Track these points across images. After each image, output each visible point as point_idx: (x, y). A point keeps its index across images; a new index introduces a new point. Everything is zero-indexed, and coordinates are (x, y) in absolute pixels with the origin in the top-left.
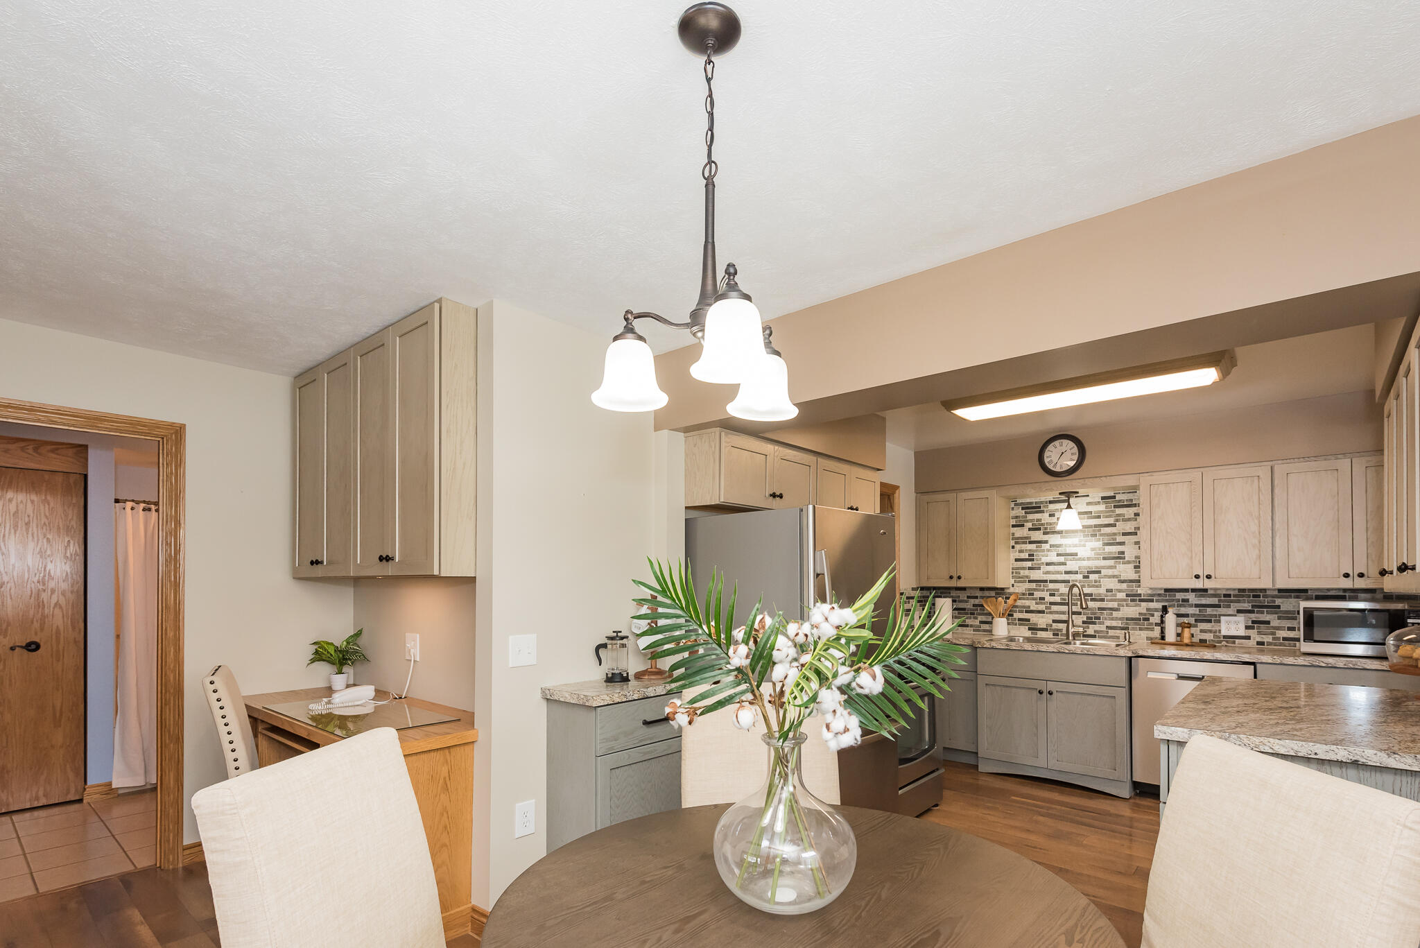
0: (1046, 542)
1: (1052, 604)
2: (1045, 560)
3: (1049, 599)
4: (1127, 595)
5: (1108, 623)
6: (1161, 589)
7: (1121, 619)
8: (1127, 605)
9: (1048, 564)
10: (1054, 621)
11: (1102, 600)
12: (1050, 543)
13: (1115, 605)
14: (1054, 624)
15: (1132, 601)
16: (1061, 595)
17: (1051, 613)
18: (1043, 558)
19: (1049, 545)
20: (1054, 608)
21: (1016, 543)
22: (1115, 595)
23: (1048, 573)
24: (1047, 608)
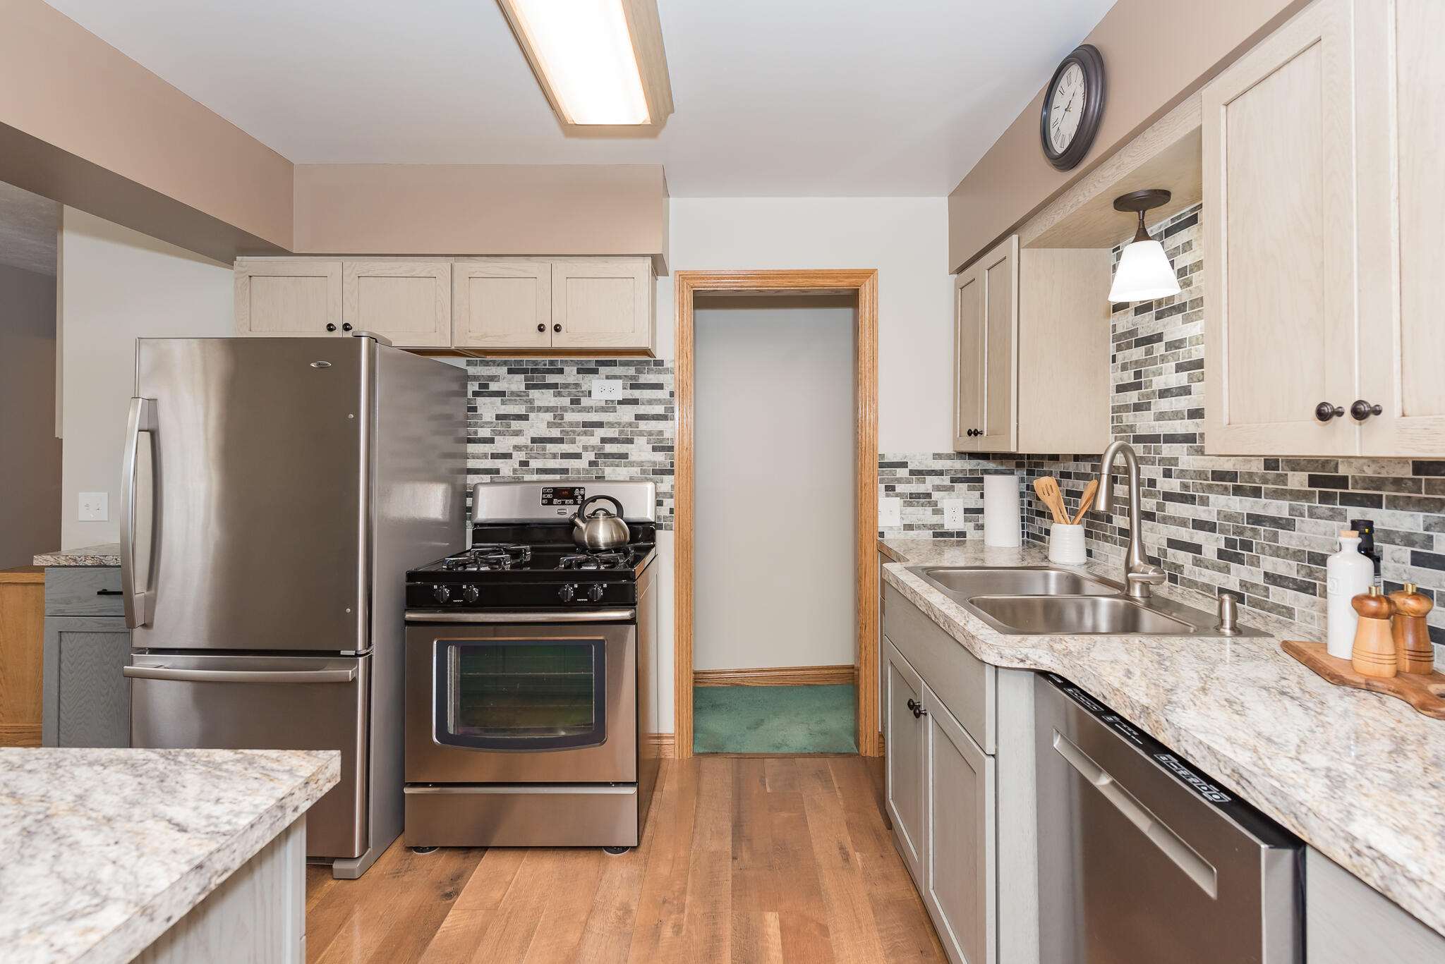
0: (1158, 338)
1: (1169, 496)
2: (1159, 383)
3: (1165, 485)
4: (1313, 481)
5: (1271, 564)
6: (1401, 461)
7: (1296, 555)
8: (1311, 515)
9: (1164, 393)
10: (1173, 544)
11: (1256, 492)
12: (1166, 339)
13: (1279, 508)
14: (1170, 551)
15: (1325, 498)
16: (1183, 473)
17: (1165, 520)
18: (1155, 379)
19: (1163, 343)
20: (1173, 509)
21: (1119, 348)
22: (1283, 479)
23: (1161, 416)
24: (1161, 507)
